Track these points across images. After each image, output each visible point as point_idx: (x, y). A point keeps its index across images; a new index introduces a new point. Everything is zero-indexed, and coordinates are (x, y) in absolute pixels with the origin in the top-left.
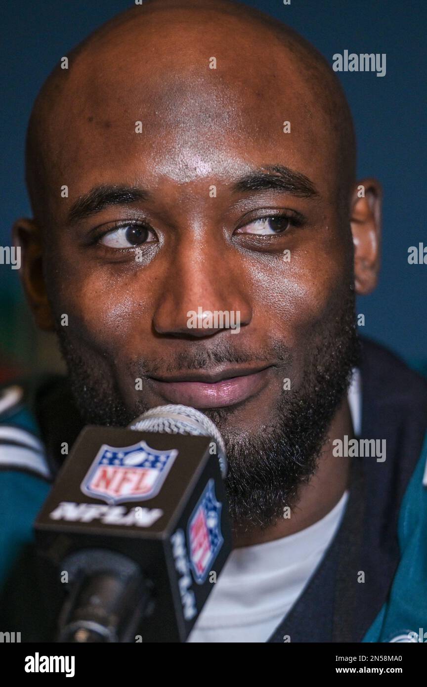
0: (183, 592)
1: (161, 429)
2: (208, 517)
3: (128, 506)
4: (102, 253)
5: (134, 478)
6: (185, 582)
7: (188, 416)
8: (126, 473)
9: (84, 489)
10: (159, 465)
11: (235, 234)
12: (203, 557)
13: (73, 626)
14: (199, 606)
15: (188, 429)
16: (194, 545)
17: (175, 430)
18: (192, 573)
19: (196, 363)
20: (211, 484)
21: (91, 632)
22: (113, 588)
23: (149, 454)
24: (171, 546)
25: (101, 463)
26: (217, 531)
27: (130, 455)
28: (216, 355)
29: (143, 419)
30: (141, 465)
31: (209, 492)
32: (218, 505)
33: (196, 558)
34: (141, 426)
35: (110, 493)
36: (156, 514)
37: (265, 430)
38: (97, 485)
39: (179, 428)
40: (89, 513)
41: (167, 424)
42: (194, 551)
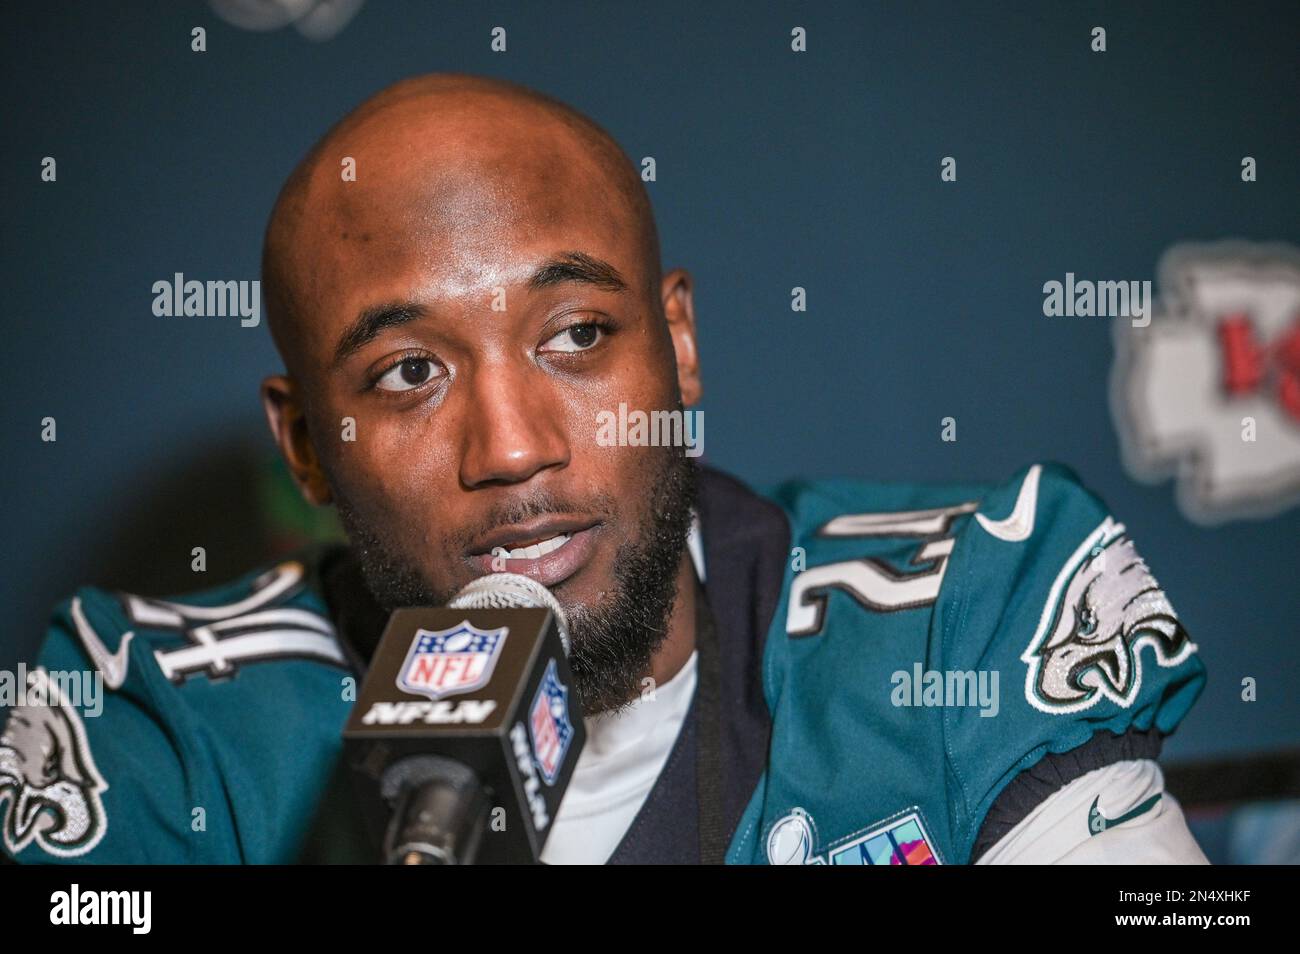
0: (531, 798)
1: (486, 605)
2: (552, 705)
3: (455, 700)
4: (383, 401)
5: (459, 665)
6: (532, 785)
7: (518, 585)
8: (448, 661)
9: (399, 684)
10: (487, 648)
11: (537, 353)
12: (551, 753)
13: (401, 850)
14: (552, 811)
15: (519, 601)
16: (538, 739)
17: (504, 604)
18: (539, 773)
19: (510, 518)
20: (552, 664)
21: (423, 854)
22: (446, 801)
23: (474, 635)
24: (511, 744)
25: (417, 652)
26: (564, 721)
27: (451, 639)
28: (532, 506)
29: (465, 594)
30: (466, 650)
31: (551, 675)
32: (563, 689)
33: (542, 755)
34: (463, 602)
35: (432, 687)
36: (488, 707)
37: (604, 597)
38: (416, 679)
39: (508, 601)
40: (407, 713)
41: (493, 597)
42: (540, 746)
